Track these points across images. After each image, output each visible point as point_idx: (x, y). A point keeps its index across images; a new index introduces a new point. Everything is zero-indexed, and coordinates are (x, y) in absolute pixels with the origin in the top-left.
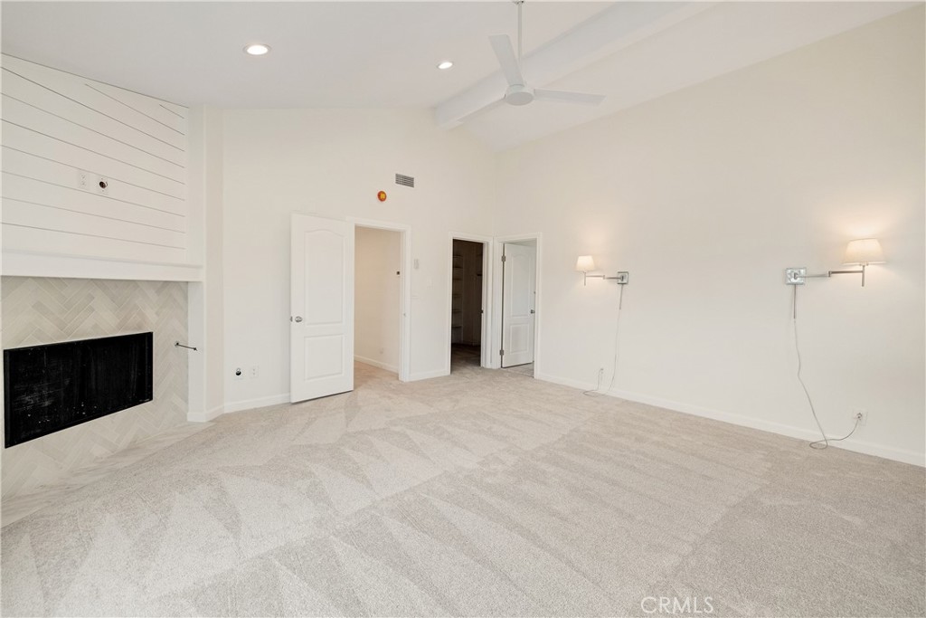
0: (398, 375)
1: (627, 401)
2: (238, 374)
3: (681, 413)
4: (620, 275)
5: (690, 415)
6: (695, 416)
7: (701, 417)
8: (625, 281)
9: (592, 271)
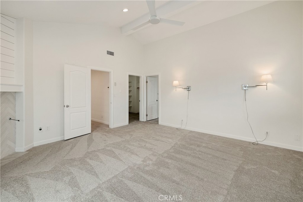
0: (109, 125)
1: (191, 131)
2: (40, 130)
3: (210, 135)
4: (188, 88)
5: (213, 135)
6: (215, 135)
7: (216, 136)
8: (189, 89)
9: (178, 86)
